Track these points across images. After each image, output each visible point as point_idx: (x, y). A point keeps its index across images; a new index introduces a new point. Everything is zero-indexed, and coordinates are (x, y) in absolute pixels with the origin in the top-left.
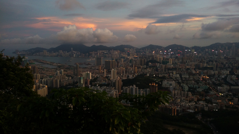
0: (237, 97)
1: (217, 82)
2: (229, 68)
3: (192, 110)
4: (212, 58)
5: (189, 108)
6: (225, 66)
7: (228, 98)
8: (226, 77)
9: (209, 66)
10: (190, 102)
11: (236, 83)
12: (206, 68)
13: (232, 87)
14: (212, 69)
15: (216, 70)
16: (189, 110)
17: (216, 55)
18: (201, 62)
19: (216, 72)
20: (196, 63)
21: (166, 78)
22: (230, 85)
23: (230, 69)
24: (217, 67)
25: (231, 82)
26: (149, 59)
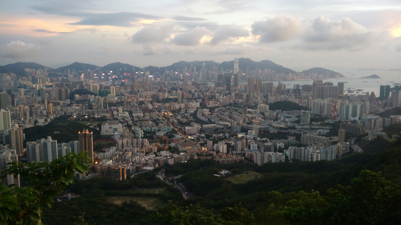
0: (210, 140)
1: (185, 120)
2: (199, 98)
3: (151, 166)
4: (175, 84)
5: (146, 165)
6: (193, 95)
7: (199, 141)
8: (196, 112)
9: (172, 97)
10: (147, 153)
11: (209, 119)
12: (168, 100)
13: (205, 126)
14: (176, 100)
15: (182, 102)
16: (145, 168)
17: (181, 80)
18: (159, 91)
19: (183, 105)
20: (154, 93)
21: (107, 120)
22: (202, 123)
23: (200, 100)
24: (182, 98)
25: (203, 118)
26: (75, 87)
